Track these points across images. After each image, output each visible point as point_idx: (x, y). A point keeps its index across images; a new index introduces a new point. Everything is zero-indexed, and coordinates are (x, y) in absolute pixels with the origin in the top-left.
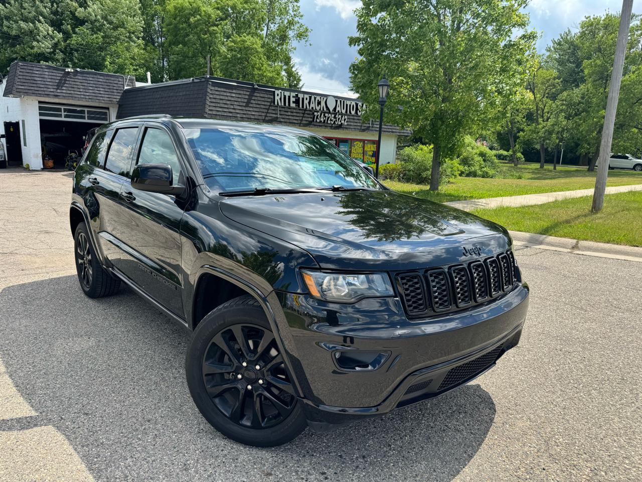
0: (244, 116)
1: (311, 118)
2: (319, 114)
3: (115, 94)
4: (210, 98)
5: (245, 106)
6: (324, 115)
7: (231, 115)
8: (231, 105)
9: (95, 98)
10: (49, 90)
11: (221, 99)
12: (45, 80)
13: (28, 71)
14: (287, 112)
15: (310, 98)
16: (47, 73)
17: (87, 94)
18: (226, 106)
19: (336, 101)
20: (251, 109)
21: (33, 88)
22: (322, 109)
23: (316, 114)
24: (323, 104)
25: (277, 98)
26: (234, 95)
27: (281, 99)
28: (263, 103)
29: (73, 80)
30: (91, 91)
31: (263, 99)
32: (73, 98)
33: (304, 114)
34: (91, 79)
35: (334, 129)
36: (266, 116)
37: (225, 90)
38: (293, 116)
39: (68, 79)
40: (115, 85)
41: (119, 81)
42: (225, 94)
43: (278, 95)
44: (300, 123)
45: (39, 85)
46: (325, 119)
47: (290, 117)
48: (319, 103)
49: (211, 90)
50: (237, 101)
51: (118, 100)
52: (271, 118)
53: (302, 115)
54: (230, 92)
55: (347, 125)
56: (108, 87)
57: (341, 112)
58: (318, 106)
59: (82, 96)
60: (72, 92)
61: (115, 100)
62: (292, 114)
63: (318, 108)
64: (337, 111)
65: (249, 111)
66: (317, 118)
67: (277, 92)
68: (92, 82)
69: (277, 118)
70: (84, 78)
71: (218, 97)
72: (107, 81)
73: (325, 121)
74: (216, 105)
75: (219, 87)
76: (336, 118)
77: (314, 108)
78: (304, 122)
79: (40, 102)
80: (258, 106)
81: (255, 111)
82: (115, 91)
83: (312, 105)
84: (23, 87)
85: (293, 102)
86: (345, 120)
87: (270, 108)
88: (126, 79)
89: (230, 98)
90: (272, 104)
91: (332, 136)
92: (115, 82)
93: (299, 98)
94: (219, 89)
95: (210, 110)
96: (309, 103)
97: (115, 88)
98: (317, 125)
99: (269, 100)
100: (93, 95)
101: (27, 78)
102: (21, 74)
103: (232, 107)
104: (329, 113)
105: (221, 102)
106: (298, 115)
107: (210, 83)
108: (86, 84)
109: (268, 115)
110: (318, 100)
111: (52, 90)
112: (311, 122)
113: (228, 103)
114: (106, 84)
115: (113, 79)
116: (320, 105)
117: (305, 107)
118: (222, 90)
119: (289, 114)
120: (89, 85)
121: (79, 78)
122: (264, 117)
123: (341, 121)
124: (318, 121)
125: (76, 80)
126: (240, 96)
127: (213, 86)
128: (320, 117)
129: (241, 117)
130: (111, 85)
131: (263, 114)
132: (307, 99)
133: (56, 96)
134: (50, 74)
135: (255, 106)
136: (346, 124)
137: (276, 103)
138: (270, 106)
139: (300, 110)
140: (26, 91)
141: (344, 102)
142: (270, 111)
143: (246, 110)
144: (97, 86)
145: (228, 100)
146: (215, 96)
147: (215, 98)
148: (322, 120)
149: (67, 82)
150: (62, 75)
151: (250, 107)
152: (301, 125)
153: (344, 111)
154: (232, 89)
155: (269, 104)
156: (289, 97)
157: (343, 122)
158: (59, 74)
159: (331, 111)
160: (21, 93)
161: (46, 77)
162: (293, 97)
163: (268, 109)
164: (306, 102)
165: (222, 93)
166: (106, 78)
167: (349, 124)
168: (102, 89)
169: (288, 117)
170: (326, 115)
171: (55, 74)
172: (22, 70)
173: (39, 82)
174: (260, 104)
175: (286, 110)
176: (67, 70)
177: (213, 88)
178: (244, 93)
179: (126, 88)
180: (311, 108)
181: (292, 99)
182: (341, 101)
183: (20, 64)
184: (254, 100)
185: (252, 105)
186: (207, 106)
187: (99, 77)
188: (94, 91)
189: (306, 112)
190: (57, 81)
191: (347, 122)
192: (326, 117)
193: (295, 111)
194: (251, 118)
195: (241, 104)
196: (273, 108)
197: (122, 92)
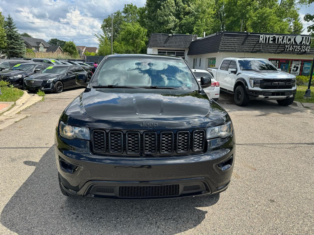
0: (240, 50)
1: (283, 49)
2: (289, 46)
3: (188, 44)
4: (222, 42)
5: (241, 45)
6: (293, 47)
7: (232, 50)
8: (233, 45)
9: (179, 46)
10: (162, 44)
11: (228, 42)
12: (161, 40)
13: (155, 37)
14: (267, 46)
15: (284, 37)
16: (162, 37)
17: (176, 45)
18: (230, 46)
19: (303, 38)
20: (245, 46)
21: (156, 44)
22: (291, 43)
23: (286, 46)
24: (292, 40)
25: (261, 39)
26: (235, 40)
27: (263, 40)
28: (252, 42)
29: (171, 39)
30: (178, 43)
31: (253, 40)
32: (170, 47)
33: (278, 47)
34: (178, 38)
35: (299, 54)
36: (253, 49)
37: (231, 37)
38: (271, 48)
39: (169, 39)
40: (188, 40)
41: (190, 38)
42: (231, 39)
43: (262, 37)
44: (275, 52)
45: (158, 43)
46: (293, 49)
47: (269, 49)
48: (290, 40)
49: (223, 38)
50: (237, 43)
51: (188, 46)
52: (256, 50)
53: (277, 47)
54: (233, 38)
55: (310, 52)
56: (185, 41)
57: (306, 44)
58: (289, 41)
59: (174, 46)
60: (170, 44)
61: (187, 47)
62: (270, 47)
63: (288, 43)
64: (302, 44)
65: (243, 47)
66: (287, 48)
67: (261, 36)
68: (179, 39)
69: (260, 50)
70: (176, 38)
71: (227, 41)
72: (185, 38)
73: (293, 50)
74: (225, 45)
75: (227, 36)
76: (301, 48)
77: (286, 43)
78: (278, 51)
79: (158, 50)
80: (249, 44)
81: (247, 47)
82: (188, 42)
83: (284, 41)
84: (152, 44)
85: (271, 41)
86: (308, 49)
87: (257, 45)
88: (193, 36)
89: (233, 41)
90: (258, 43)
91: (299, 59)
92: (188, 38)
93: (276, 38)
94: (228, 37)
95: (221, 48)
96: (283, 40)
97: (188, 41)
98: (287, 53)
99: (256, 41)
100: (179, 45)
101: (154, 40)
102: (152, 38)
103: (234, 46)
104: (297, 45)
105: (228, 44)
106: (275, 47)
107: (223, 35)
108: (176, 41)
109: (254, 49)
110: (289, 38)
111: (163, 44)
112: (283, 51)
113: (232, 44)
114: (184, 40)
115: (187, 37)
116: (290, 41)
117: (279, 43)
118: (229, 37)
119: (269, 47)
120: (177, 41)
121: (174, 38)
122: (251, 50)
123: (305, 50)
124: (288, 50)
125: (172, 39)
126: (239, 40)
127: (224, 36)
128: (289, 48)
129: (238, 51)
130: (187, 40)
131: (251, 48)
132: (281, 38)
133: (164, 47)
134: (163, 37)
135: (247, 44)
136: (308, 51)
137: (260, 42)
138: (257, 43)
139: (276, 44)
140: (153, 45)
141: (308, 38)
142: (256, 47)
143: (242, 47)
144: (180, 41)
145: (232, 43)
146: (225, 41)
147: (225, 42)
148: (291, 49)
149: (169, 40)
150: (167, 37)
151: (244, 45)
152: (276, 53)
153: (308, 44)
154: (235, 37)
155: (256, 43)
156: (269, 38)
157: (306, 50)
158: (166, 37)
159: (298, 44)
160: (152, 47)
161: (161, 39)
162: (272, 38)
163: (255, 46)
164: (280, 40)
165: (229, 39)
166: (185, 37)
167: (312, 51)
168: (182, 42)
169: (267, 49)
170: (295, 46)
171: (165, 37)
172: (153, 37)
173: (158, 41)
174: (250, 43)
175: (267, 45)
176: (169, 35)
177: (224, 37)
178: (242, 38)
179: (193, 40)
180: (283, 43)
181: (271, 39)
182: (306, 38)
183: (152, 34)
184: (247, 41)
185: (245, 44)
186: (220, 46)
187: (182, 37)
188: (179, 43)
189: (280, 46)
190: (165, 40)
191: (310, 50)
192: (294, 48)
193: (272, 45)
194: (244, 51)
195: (239, 44)
196: (258, 45)
197: (191, 42)
